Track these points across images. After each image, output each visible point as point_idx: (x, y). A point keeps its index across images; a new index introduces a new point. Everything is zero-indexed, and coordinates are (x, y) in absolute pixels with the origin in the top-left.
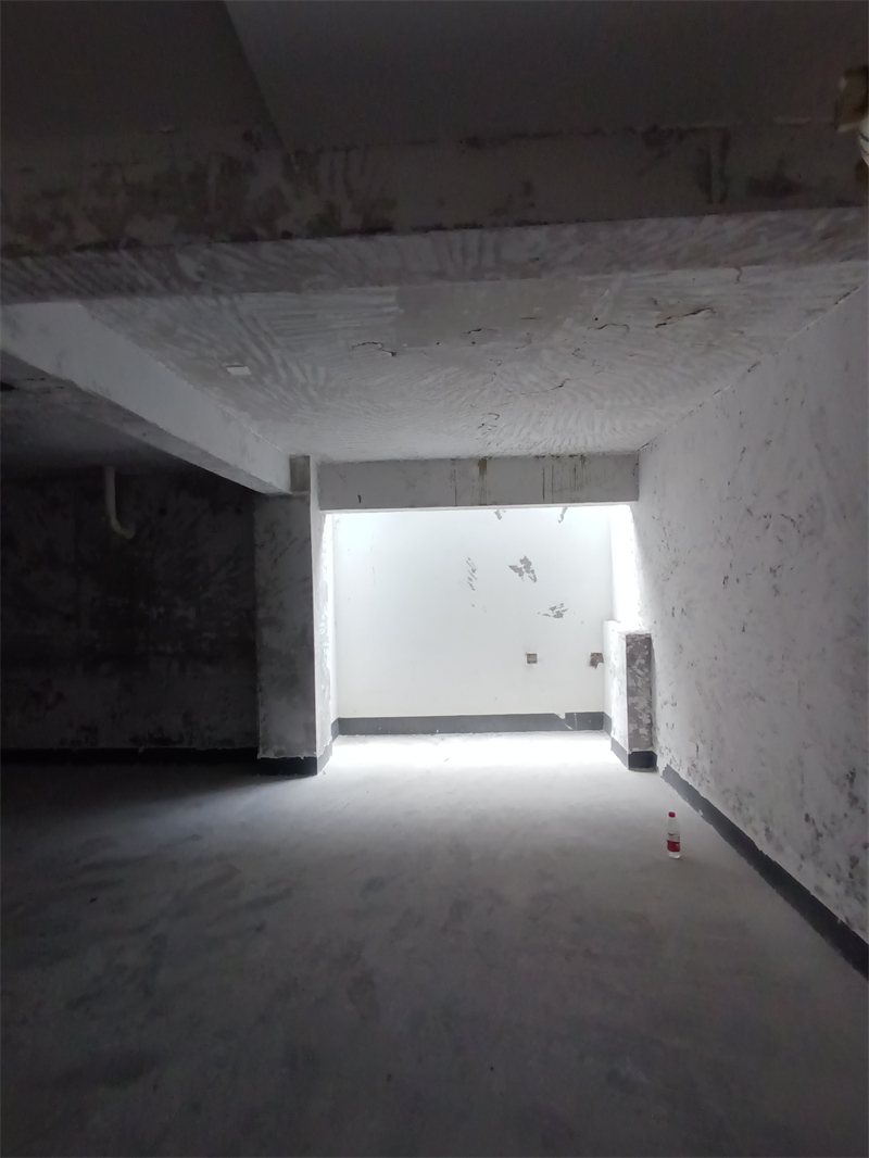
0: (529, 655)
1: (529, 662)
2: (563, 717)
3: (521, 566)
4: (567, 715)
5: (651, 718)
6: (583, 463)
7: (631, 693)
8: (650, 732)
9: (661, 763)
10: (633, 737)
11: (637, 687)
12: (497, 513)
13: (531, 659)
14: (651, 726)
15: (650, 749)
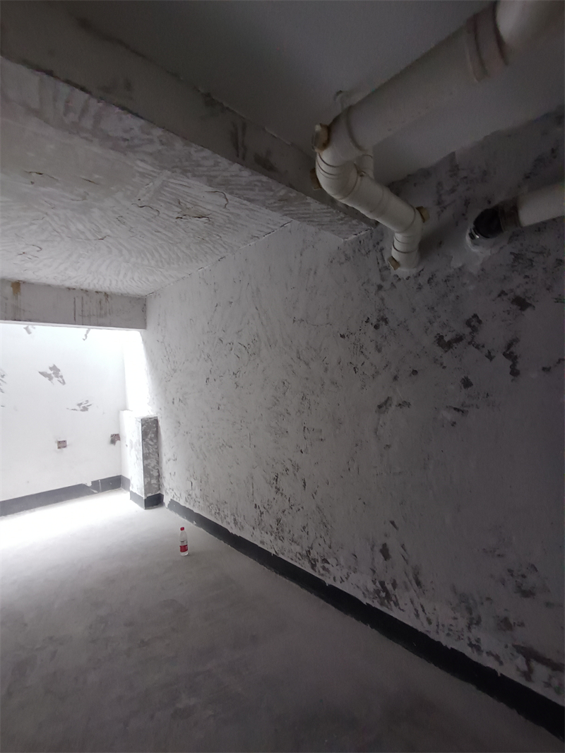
0: (59, 442)
1: (59, 448)
2: (89, 484)
3: (50, 372)
4: (93, 482)
5: (158, 472)
6: (107, 299)
7: (146, 457)
8: (159, 481)
9: (166, 500)
10: (148, 486)
11: (149, 453)
12: (26, 329)
13: (61, 445)
14: (159, 477)
15: (158, 493)
